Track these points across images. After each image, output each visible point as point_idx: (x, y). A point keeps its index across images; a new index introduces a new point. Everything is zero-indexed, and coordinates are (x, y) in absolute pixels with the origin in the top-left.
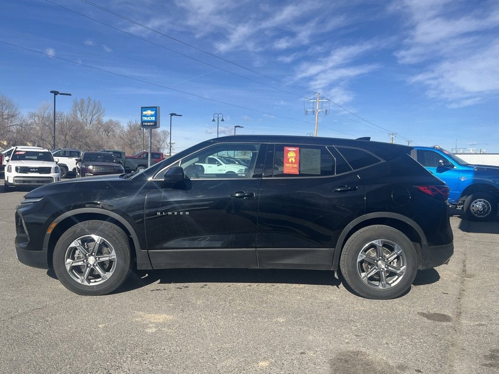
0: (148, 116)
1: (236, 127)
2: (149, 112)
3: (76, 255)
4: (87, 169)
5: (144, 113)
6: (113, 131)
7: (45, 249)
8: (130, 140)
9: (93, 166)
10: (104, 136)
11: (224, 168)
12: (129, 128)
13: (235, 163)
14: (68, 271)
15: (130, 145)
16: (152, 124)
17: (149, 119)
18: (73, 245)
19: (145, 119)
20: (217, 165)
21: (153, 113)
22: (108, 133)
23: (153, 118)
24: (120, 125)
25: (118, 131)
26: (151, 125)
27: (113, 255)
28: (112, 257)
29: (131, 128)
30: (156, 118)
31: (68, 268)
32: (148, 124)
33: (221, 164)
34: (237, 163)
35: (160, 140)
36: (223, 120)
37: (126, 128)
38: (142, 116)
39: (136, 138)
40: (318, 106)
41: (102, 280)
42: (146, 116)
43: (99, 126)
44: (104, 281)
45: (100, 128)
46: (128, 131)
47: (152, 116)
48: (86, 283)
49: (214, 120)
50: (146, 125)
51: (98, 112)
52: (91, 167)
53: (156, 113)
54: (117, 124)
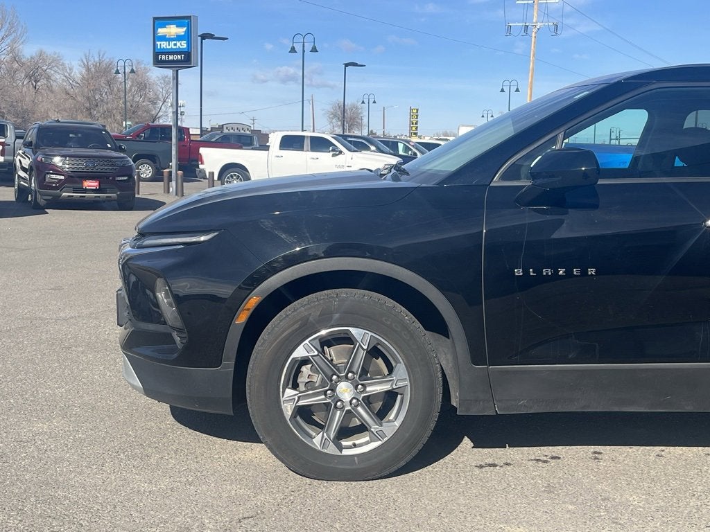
0: (170, 40)
1: (346, 65)
2: (173, 30)
3: (302, 379)
4: (50, 164)
5: (161, 31)
6: (48, 78)
7: (229, 364)
8: (88, 98)
9: (62, 156)
10: (27, 90)
11: (350, 162)
12: (84, 71)
13: (367, 148)
14: (288, 419)
15: (88, 109)
16: (179, 57)
17: (172, 45)
18: (300, 352)
19: (163, 45)
20: (331, 153)
21: (182, 31)
22: (36, 82)
23: (183, 45)
24: (63, 64)
25: (58, 77)
26: (178, 61)
27: (401, 378)
28: (400, 384)
29: (88, 70)
30: (189, 44)
31: (288, 410)
32: (171, 58)
33: (341, 152)
34: (373, 148)
35: (158, 99)
36: (314, 50)
37: (78, 72)
38: (156, 38)
39: (101, 95)
40: (535, 14)
41: (372, 441)
42: (163, 38)
43: (16, 65)
44: (379, 443)
45: (16, 70)
46: (83, 78)
47: (179, 38)
48: (331, 449)
49: (293, 50)
50: (165, 62)
51: (10, 34)
52: (57, 160)
53: (189, 32)
54: (56, 62)
